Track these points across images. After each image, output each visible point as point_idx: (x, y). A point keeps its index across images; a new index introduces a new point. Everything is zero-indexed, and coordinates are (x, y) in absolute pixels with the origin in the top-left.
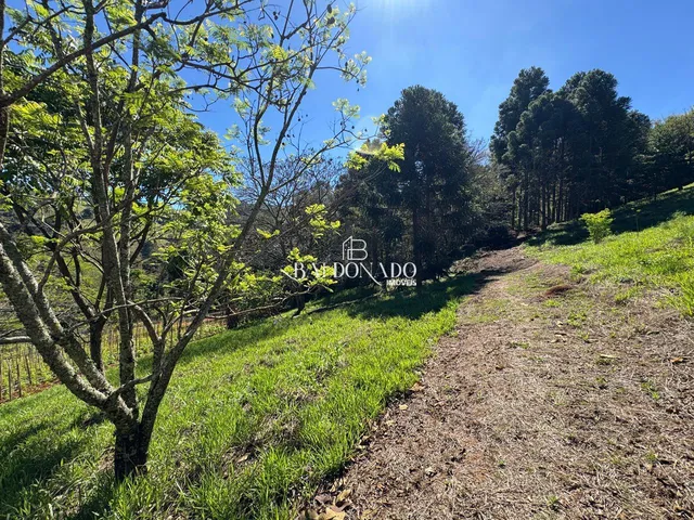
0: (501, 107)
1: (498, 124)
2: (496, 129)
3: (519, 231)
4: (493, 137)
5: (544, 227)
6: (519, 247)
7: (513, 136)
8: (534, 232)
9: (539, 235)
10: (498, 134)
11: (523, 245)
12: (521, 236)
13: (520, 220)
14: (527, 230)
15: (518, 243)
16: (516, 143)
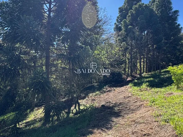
0: (119, 9)
1: (118, 17)
2: (117, 20)
3: (128, 76)
4: (115, 24)
5: (140, 74)
6: (128, 86)
7: (125, 22)
8: (135, 77)
9: (138, 79)
10: (118, 22)
11: (130, 85)
12: (129, 79)
13: (128, 71)
14: (132, 76)
15: (127, 83)
16: (126, 26)
